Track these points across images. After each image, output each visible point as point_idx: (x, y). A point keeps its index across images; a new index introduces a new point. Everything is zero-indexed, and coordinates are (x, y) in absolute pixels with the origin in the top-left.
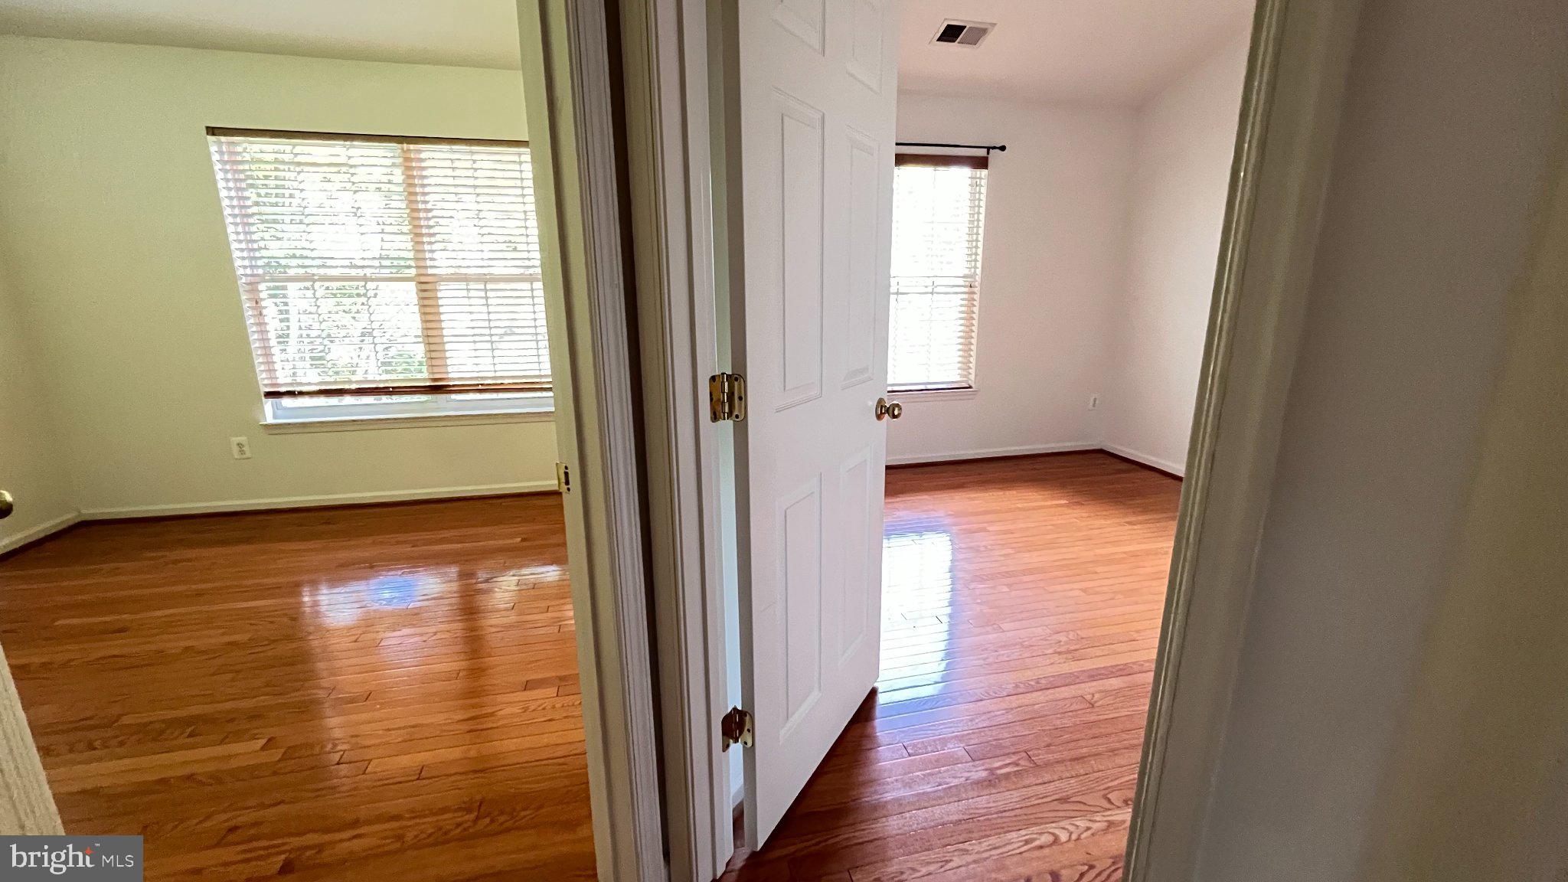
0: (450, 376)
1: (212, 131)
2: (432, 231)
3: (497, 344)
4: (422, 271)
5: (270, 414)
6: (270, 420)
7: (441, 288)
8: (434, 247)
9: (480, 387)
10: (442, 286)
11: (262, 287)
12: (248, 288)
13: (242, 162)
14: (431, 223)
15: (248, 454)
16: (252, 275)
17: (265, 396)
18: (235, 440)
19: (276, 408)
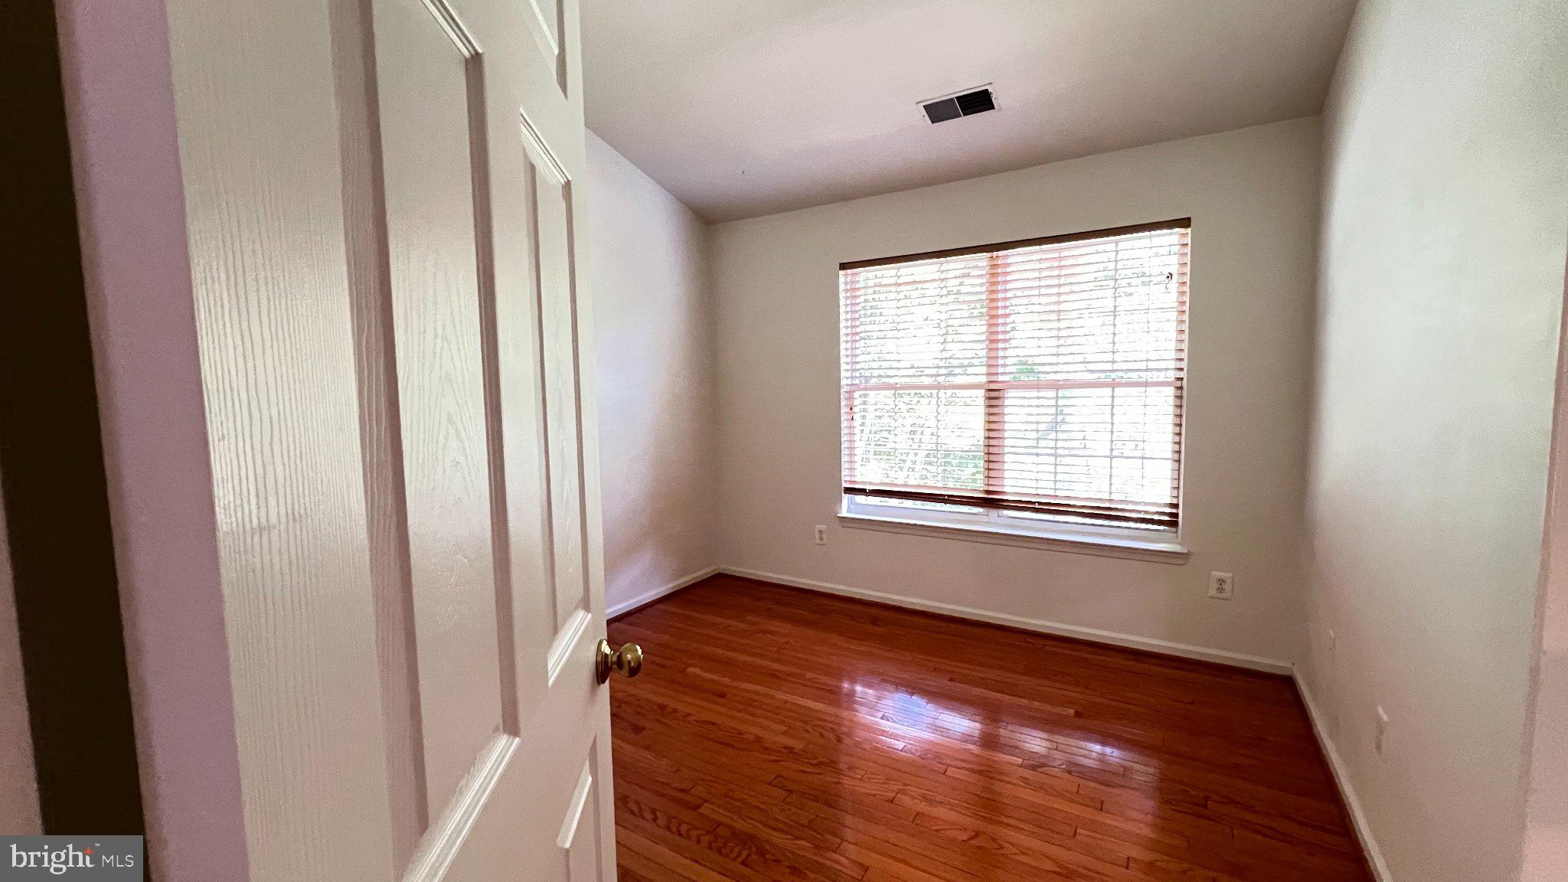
0: (1005, 489)
1: (844, 266)
2: (1008, 336)
3: (1061, 459)
4: (994, 378)
5: (847, 507)
6: (844, 513)
7: (1009, 395)
8: (1007, 353)
9: (1037, 506)
10: (1010, 393)
11: (856, 395)
12: (847, 395)
13: (859, 289)
14: (1008, 328)
15: (825, 541)
16: (852, 385)
17: (844, 491)
18: (819, 527)
19: (851, 502)
